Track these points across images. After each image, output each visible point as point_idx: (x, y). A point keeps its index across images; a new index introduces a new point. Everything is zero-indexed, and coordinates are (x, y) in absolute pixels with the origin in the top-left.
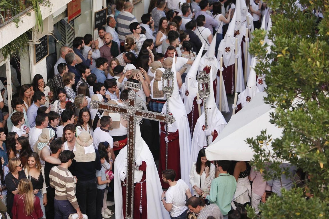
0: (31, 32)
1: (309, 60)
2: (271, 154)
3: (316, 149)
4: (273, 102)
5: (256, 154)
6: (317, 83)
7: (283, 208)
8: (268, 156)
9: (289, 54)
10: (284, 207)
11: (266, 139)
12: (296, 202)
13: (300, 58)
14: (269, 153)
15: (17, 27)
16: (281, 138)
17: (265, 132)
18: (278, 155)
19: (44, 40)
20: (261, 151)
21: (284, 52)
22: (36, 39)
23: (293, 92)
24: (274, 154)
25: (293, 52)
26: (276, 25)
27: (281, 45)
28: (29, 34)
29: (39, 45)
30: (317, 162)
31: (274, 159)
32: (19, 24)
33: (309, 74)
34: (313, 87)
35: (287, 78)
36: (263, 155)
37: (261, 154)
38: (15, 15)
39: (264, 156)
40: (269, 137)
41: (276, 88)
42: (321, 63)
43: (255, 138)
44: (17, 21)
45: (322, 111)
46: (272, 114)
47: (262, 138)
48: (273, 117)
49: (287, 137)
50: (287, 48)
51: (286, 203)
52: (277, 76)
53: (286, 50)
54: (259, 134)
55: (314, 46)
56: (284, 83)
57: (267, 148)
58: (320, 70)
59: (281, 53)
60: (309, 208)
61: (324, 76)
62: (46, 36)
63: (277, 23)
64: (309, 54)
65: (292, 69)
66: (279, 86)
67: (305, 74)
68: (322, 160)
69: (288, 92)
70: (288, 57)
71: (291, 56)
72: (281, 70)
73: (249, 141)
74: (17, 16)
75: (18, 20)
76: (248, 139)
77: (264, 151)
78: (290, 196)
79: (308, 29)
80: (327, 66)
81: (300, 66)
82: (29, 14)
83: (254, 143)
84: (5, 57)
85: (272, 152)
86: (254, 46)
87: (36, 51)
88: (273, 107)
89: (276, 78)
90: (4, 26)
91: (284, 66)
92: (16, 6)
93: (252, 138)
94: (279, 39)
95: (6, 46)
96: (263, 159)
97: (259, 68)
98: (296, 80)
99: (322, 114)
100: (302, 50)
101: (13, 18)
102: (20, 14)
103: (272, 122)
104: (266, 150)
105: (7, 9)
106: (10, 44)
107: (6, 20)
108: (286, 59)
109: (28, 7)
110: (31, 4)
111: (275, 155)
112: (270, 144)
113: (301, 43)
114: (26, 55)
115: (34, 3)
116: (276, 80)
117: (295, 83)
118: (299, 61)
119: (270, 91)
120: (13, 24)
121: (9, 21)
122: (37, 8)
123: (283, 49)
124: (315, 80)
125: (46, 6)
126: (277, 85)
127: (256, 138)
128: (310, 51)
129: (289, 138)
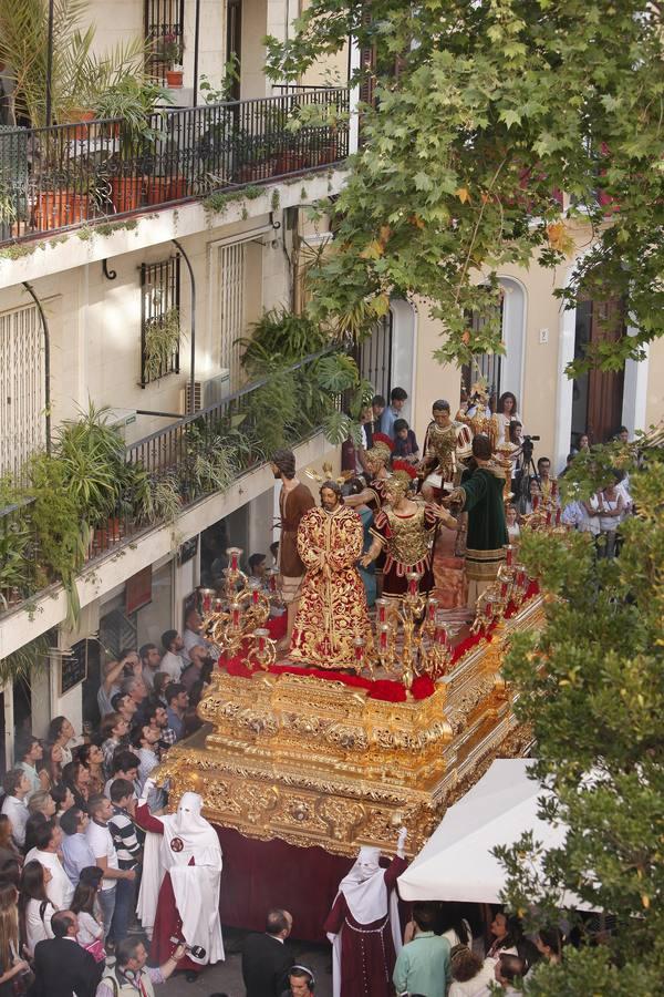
0: (57, 632)
1: (623, 692)
2: (541, 880)
3: (635, 870)
4: (545, 776)
5: (512, 878)
6: (639, 738)
7: (570, 984)
8: (534, 883)
9: (582, 680)
10: (572, 982)
11: (531, 850)
12: (595, 974)
13: (606, 688)
14: (536, 878)
15: (31, 619)
16: (563, 848)
17: (531, 835)
18: (554, 883)
19: (78, 648)
20: (521, 872)
21: (572, 675)
22: (65, 646)
23: (589, 755)
24: (546, 880)
25: (591, 678)
26: (555, 624)
27: (568, 662)
28: (51, 636)
29: (69, 657)
30: (638, 894)
31: (547, 889)
32: (36, 614)
33: (623, 719)
34: (630, 746)
35: (578, 728)
36: (524, 880)
37: (521, 878)
38: (27, 597)
39: (527, 884)
40: (538, 846)
41: (556, 746)
42: (646, 699)
43: (510, 846)
44: (31, 609)
45: (649, 794)
46: (543, 801)
47: (524, 846)
48: (544, 806)
49: (579, 844)
50: (578, 668)
51: (575, 977)
52: (558, 724)
53: (577, 673)
54: (519, 839)
55: (632, 665)
56: (573, 738)
57: (534, 866)
58: (644, 713)
59: (566, 677)
60: (624, 985)
61: (652, 724)
62: (84, 640)
63: (557, 620)
64: (624, 679)
65: (588, 708)
66: (563, 743)
67: (615, 720)
68: (648, 892)
69: (579, 755)
70: (580, 686)
71: (586, 684)
72: (568, 712)
73: (499, 852)
74: (32, 599)
75: (34, 608)
76: (495, 849)
77: (528, 871)
78: (583, 962)
79: (617, 632)
80: (657, 705)
81: (604, 704)
82: (54, 596)
83: (507, 856)
84: (5, 679)
85: (542, 876)
86: (513, 663)
87: (64, 669)
88: (544, 787)
89: (556, 726)
90: (6, 617)
91: (573, 703)
92: (30, 579)
93: (505, 847)
94: (565, 649)
95: (8, 658)
96: (525, 888)
97: (523, 706)
98: (596, 731)
99: (651, 800)
100: (610, 672)
101: (24, 602)
102: (38, 594)
103: (542, 816)
104: (531, 869)
105: (16, 584)
106: (14, 654)
107: (11, 606)
108: (577, 689)
109: (53, 582)
110: (58, 576)
111: (548, 882)
112: (539, 858)
113: (607, 660)
114: (44, 677)
115: (65, 574)
116: (557, 731)
117: (594, 738)
118: (603, 695)
119: (544, 752)
120: (25, 615)
121: (17, 607)
122: (70, 584)
123: (571, 668)
124: (635, 732)
125: (87, 580)
126: (558, 740)
127: (512, 846)
128: (625, 675)
129: (583, 848)
